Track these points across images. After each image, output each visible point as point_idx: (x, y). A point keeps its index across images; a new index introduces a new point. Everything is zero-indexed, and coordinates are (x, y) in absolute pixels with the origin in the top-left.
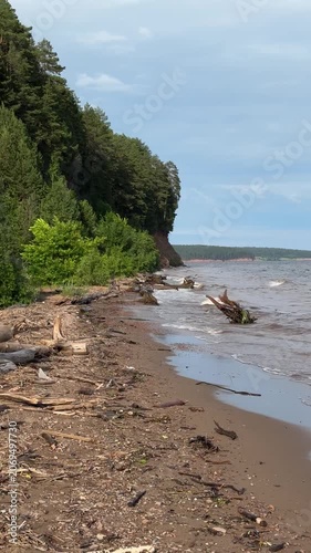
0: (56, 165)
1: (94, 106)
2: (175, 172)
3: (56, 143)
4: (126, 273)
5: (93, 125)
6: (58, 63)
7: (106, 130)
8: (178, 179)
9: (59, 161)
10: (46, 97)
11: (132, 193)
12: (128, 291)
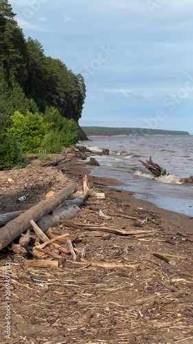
0: (13, 76)
1: (33, 39)
2: (83, 81)
3: (13, 62)
4: (65, 145)
5: (33, 50)
6: (12, 11)
7: (41, 54)
8: (84, 85)
9: (15, 74)
10: (6, 33)
11: (57, 94)
12: (74, 157)
